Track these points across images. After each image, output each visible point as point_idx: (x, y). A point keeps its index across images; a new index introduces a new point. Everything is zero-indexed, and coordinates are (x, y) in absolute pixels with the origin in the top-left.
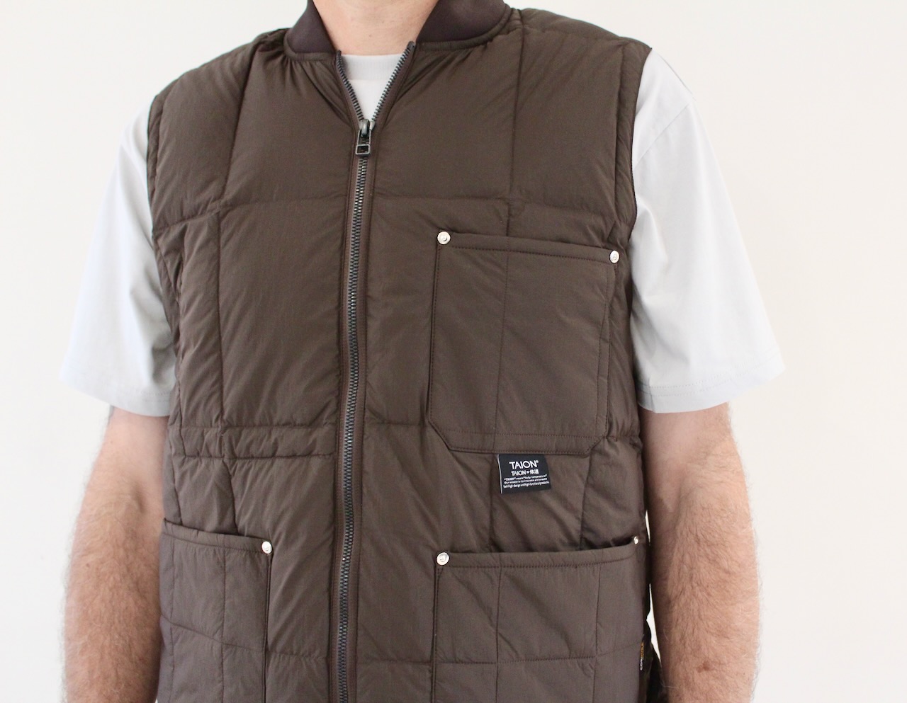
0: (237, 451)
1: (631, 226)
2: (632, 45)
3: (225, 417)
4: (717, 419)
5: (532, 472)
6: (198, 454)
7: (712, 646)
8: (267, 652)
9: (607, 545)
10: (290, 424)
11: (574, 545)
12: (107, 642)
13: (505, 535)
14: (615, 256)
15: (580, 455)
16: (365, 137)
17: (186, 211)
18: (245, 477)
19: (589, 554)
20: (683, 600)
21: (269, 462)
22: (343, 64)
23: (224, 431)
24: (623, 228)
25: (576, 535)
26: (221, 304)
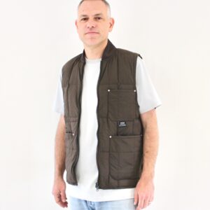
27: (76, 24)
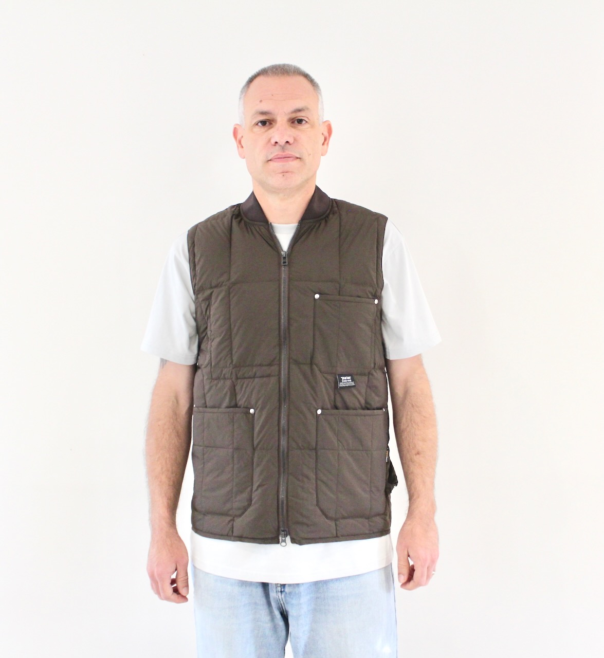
0: (239, 375)
1: (382, 290)
2: (381, 218)
3: (234, 363)
4: (417, 360)
5: (349, 381)
6: (219, 378)
7: (420, 445)
8: (254, 449)
9: (374, 409)
10: (261, 365)
11: (363, 409)
12: (168, 456)
13: (339, 404)
14: (376, 302)
15: (365, 375)
16: (285, 258)
17: (213, 285)
18: (242, 386)
19: (369, 412)
20: (408, 429)
21: (252, 380)
22: (272, 227)
23: (233, 368)
24: (379, 290)
25: (363, 405)
26: (232, 321)
27: (235, 133)
